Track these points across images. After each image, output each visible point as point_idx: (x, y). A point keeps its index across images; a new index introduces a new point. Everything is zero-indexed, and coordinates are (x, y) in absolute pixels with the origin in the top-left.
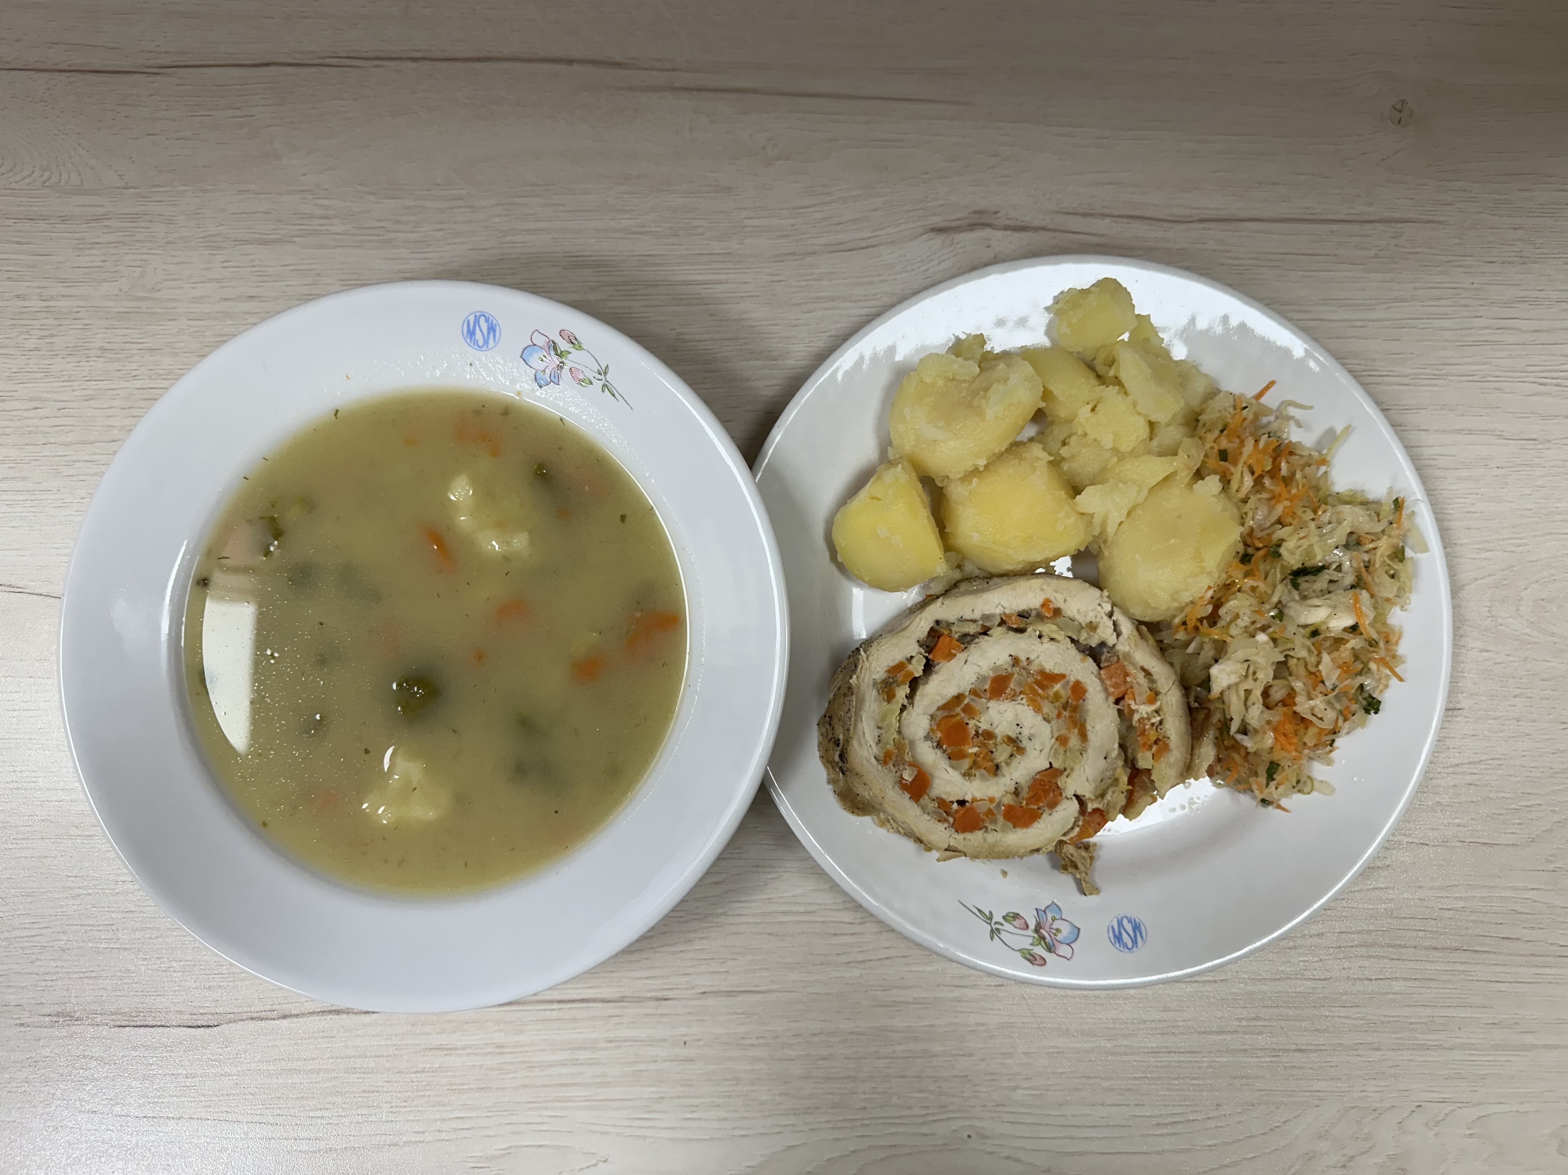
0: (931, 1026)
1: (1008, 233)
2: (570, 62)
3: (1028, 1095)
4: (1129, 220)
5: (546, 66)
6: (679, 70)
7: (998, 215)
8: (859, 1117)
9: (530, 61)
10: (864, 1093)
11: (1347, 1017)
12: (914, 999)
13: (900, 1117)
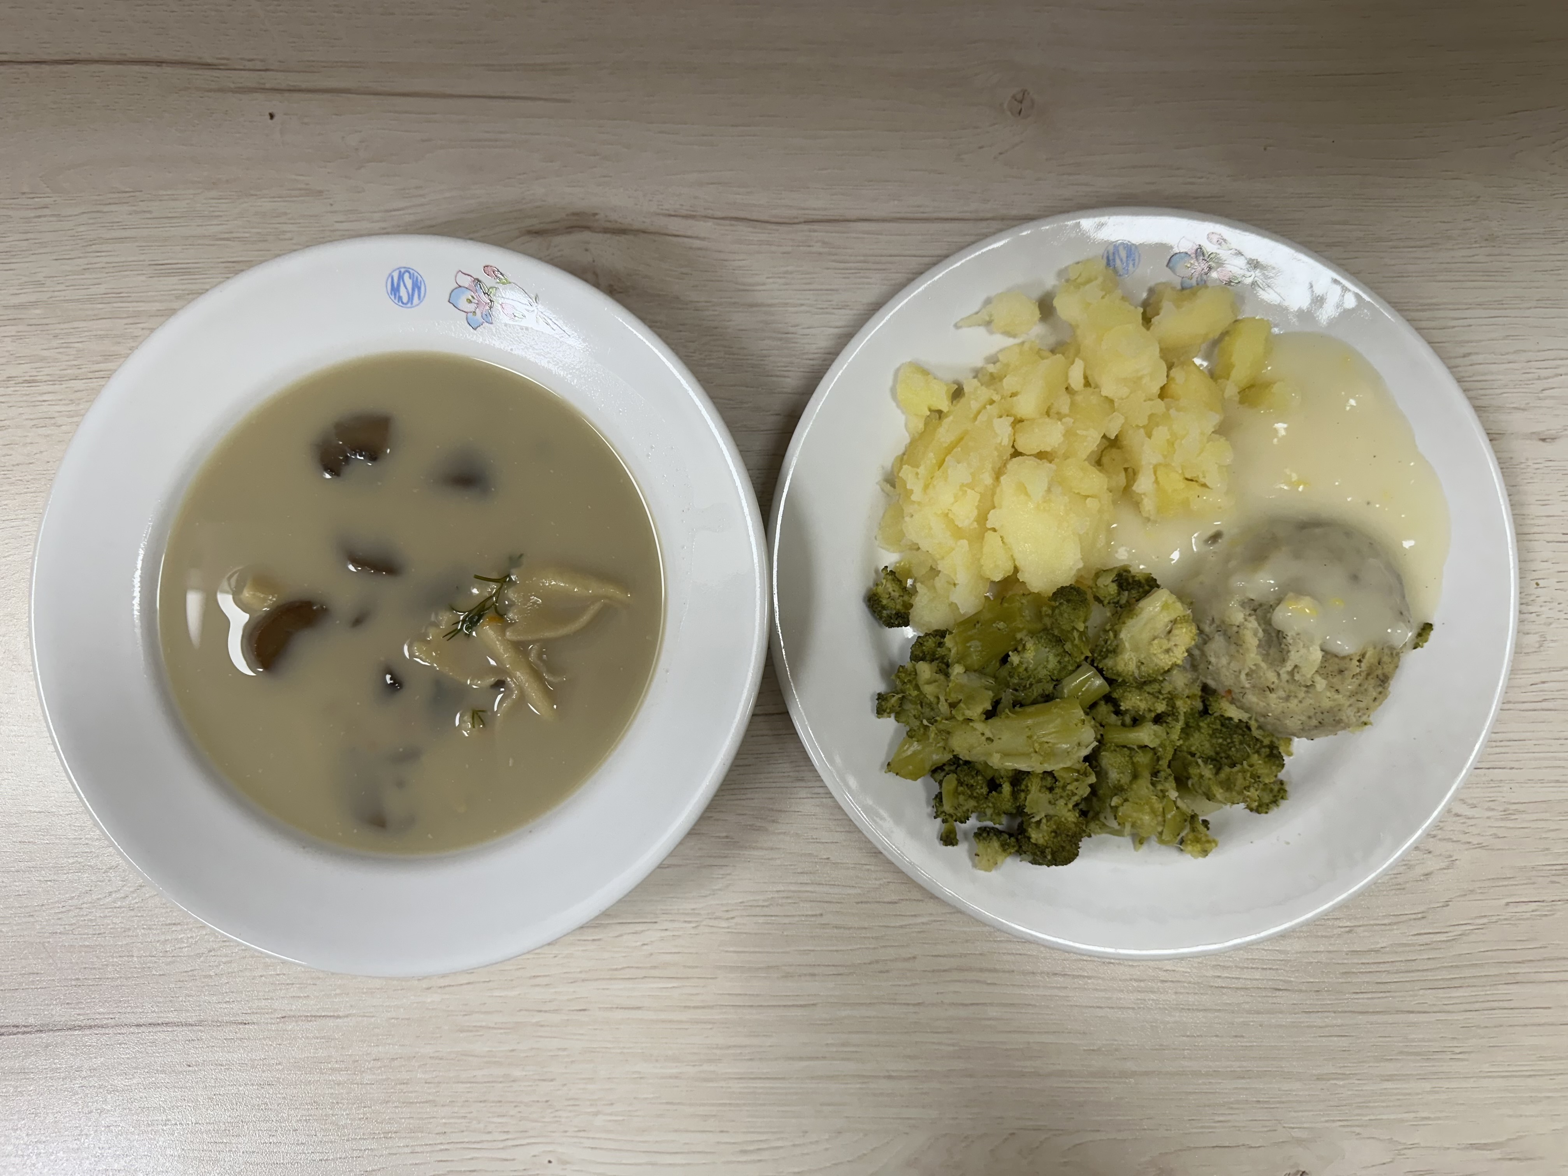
0: (513, 1050)
1: (608, 236)
2: (160, 63)
3: (610, 1121)
4: (733, 222)
5: (136, 68)
6: (272, 70)
7: (597, 217)
8: (439, 1141)
9: (119, 62)
10: (444, 1118)
11: (939, 1044)
12: (496, 1024)
13: (482, 1142)
